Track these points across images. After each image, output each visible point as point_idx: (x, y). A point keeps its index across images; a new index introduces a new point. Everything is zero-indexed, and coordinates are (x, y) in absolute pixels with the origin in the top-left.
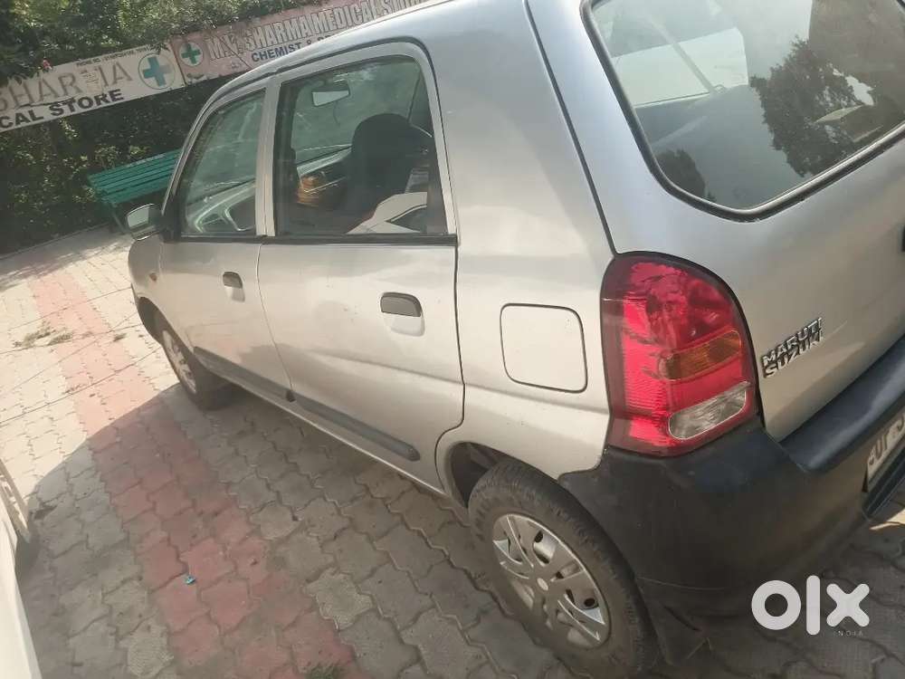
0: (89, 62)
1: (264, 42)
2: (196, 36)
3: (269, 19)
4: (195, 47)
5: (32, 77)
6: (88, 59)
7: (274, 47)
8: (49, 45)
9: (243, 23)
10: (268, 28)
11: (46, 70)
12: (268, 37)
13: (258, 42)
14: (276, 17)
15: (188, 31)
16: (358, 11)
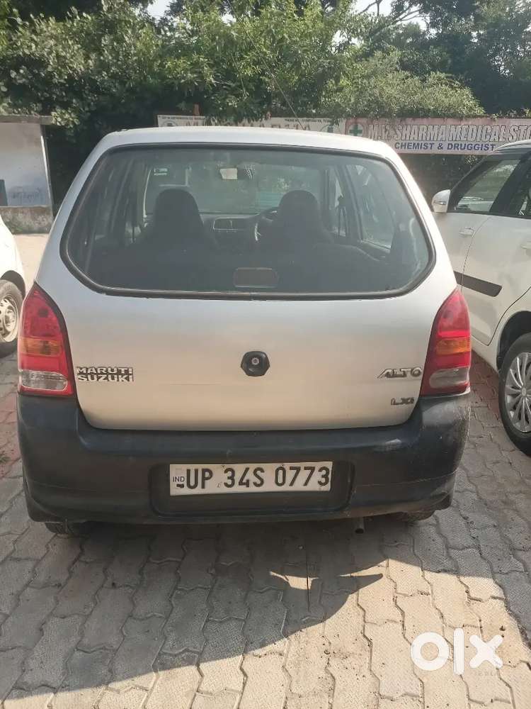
0: (292, 121)
1: (408, 136)
2: (364, 120)
3: (418, 121)
4: (360, 127)
5: (257, 121)
6: (291, 118)
7: (413, 142)
8: (276, 103)
9: (398, 120)
10: (415, 127)
11: (266, 119)
12: (412, 134)
13: (404, 134)
14: (425, 120)
15: (358, 116)
16: (489, 131)
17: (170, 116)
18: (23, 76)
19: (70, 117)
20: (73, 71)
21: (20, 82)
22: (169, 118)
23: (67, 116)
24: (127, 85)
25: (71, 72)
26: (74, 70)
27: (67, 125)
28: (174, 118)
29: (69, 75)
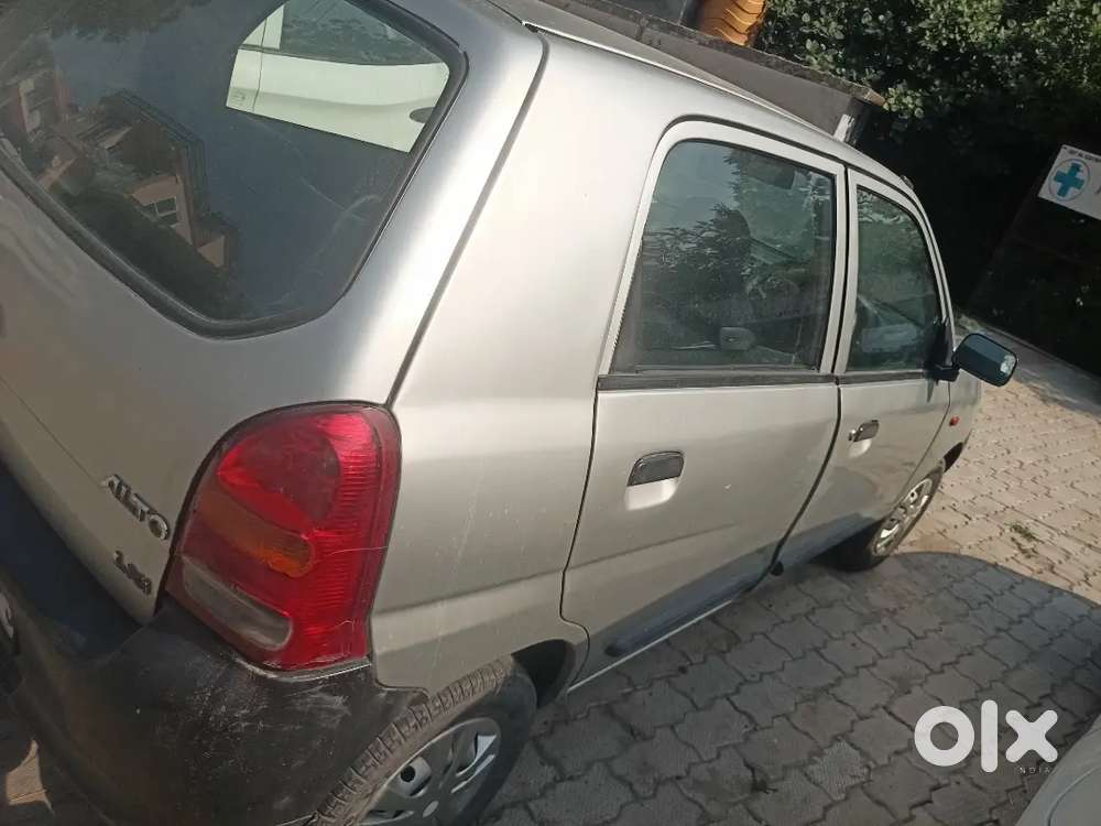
17: (1085, 153)
18: (880, 25)
19: (912, 102)
20: (963, 38)
21: (870, 31)
22: (1080, 155)
23: (908, 100)
24: (1039, 82)
25: (958, 38)
26: (965, 39)
27: (900, 112)
28: (1090, 158)
29: (952, 42)
